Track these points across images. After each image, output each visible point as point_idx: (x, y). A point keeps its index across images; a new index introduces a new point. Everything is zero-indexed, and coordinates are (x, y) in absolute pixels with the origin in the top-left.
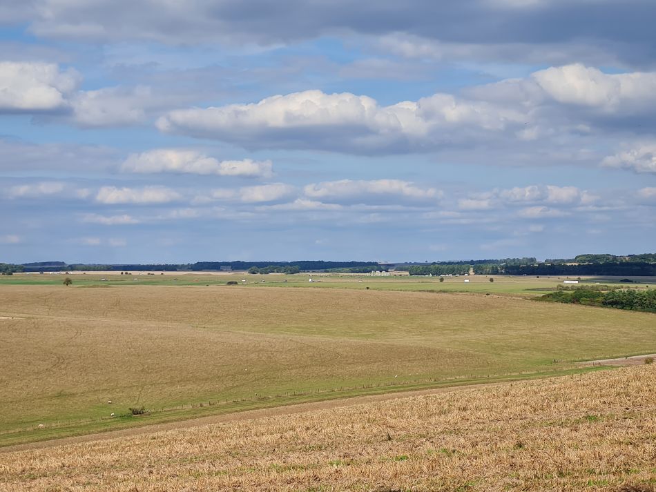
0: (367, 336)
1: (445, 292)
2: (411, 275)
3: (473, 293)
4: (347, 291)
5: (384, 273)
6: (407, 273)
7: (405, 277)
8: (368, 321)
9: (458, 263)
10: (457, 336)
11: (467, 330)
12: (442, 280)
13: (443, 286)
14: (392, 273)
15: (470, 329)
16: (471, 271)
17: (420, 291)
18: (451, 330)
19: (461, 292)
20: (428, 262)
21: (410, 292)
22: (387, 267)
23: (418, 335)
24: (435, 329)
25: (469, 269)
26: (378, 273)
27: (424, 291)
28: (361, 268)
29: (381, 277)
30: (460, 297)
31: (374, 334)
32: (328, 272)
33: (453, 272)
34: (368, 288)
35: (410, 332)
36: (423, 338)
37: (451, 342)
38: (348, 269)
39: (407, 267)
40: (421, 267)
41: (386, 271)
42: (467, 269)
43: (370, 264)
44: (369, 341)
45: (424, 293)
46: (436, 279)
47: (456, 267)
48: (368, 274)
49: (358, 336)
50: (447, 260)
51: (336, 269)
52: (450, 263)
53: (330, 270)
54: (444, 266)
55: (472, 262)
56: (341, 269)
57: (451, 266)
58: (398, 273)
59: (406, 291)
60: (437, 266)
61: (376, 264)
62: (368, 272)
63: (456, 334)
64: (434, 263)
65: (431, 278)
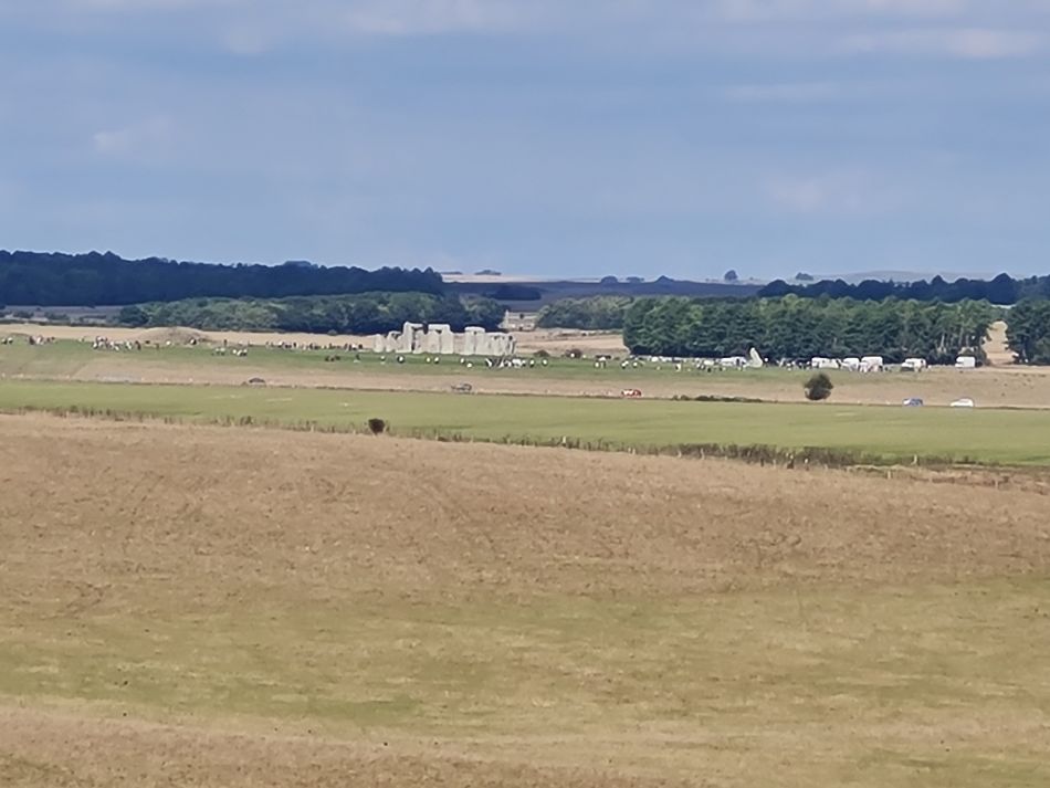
0: (365, 714)
1: (835, 459)
2: (638, 351)
3: (1001, 470)
4: (257, 439)
5: (477, 341)
6: (615, 343)
7: (604, 366)
8: (374, 624)
9: (919, 291)
10: (902, 728)
11: (968, 696)
12: (819, 388)
13: (826, 425)
14: (521, 335)
15: (985, 688)
16: (997, 340)
17: (687, 450)
18: (865, 690)
19: (933, 462)
20: (743, 278)
21: (628, 459)
22: (494, 303)
23: (669, 714)
24: (771, 681)
25: (981, 331)
26: (442, 338)
27: (711, 450)
28: (337, 301)
29: (454, 362)
30: (924, 492)
31: (404, 705)
32: (142, 322)
33: (889, 343)
34: (377, 426)
35: (620, 695)
36: (701, 735)
37: (865, 762)
38: (260, 309)
39: (611, 303)
40: (696, 312)
41: (491, 325)
42: (969, 325)
43: (392, 280)
44: (374, 744)
45: (713, 462)
46: (785, 386)
47: (907, 310)
48: (377, 343)
49: (312, 710)
50: (853, 274)
51: (190, 307)
52: (873, 290)
53: (156, 309)
54: (835, 308)
55: (1003, 289)
56: (217, 307)
57: (875, 310)
58: (558, 342)
59: (604, 446)
60: (792, 302)
61: (427, 282)
62: (384, 330)
63: (897, 715)
64: (776, 289)
65: (754, 376)
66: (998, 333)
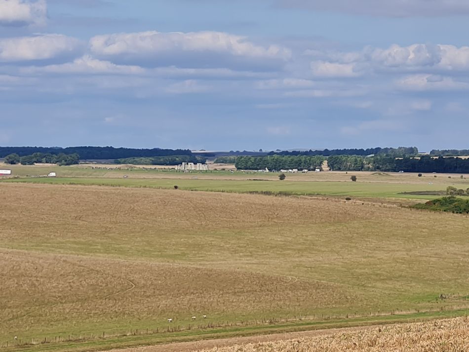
0: (174, 257)
1: (286, 194)
2: (238, 169)
3: (326, 196)
4: (147, 191)
5: (200, 167)
6: (233, 167)
7: (229, 172)
8: (176, 235)
9: (306, 153)
10: (303, 259)
11: (319, 251)
12: (282, 177)
13: (283, 186)
14: (210, 165)
15: (323, 249)
16: (325, 165)
17: (251, 192)
18: (295, 250)
19: (310, 195)
20: (264, 151)
21: (237, 194)
22: (204, 158)
23: (248, 256)
24: (272, 248)
25: (321, 163)
26: (191, 166)
27: (257, 192)
28: (166, 158)
29: (195, 172)
30: (308, 202)
31: (184, 254)
32: (119, 163)
33: (299, 166)
34: (176, 187)
35: (236, 251)
36: (255, 261)
37: (294, 267)
38: (148, 159)
39: (232, 157)
40: (253, 159)
41: (203, 163)
42: (318, 161)
43: (179, 152)
44: (177, 264)
45: (258, 195)
46: (274, 177)
47: (303, 158)
48: (176, 167)
49: (161, 256)
50: (290, 149)
51: (130, 159)
52: (295, 153)
53: (123, 160)
54: (285, 158)
55: (326, 153)
56: (137, 159)
57: (296, 158)
58: (219, 167)
59: (231, 192)
60: (276, 156)
61: (188, 152)
62: (177, 165)
63: (302, 256)
64: (272, 153)
65: (266, 174)
66: (325, 163)
